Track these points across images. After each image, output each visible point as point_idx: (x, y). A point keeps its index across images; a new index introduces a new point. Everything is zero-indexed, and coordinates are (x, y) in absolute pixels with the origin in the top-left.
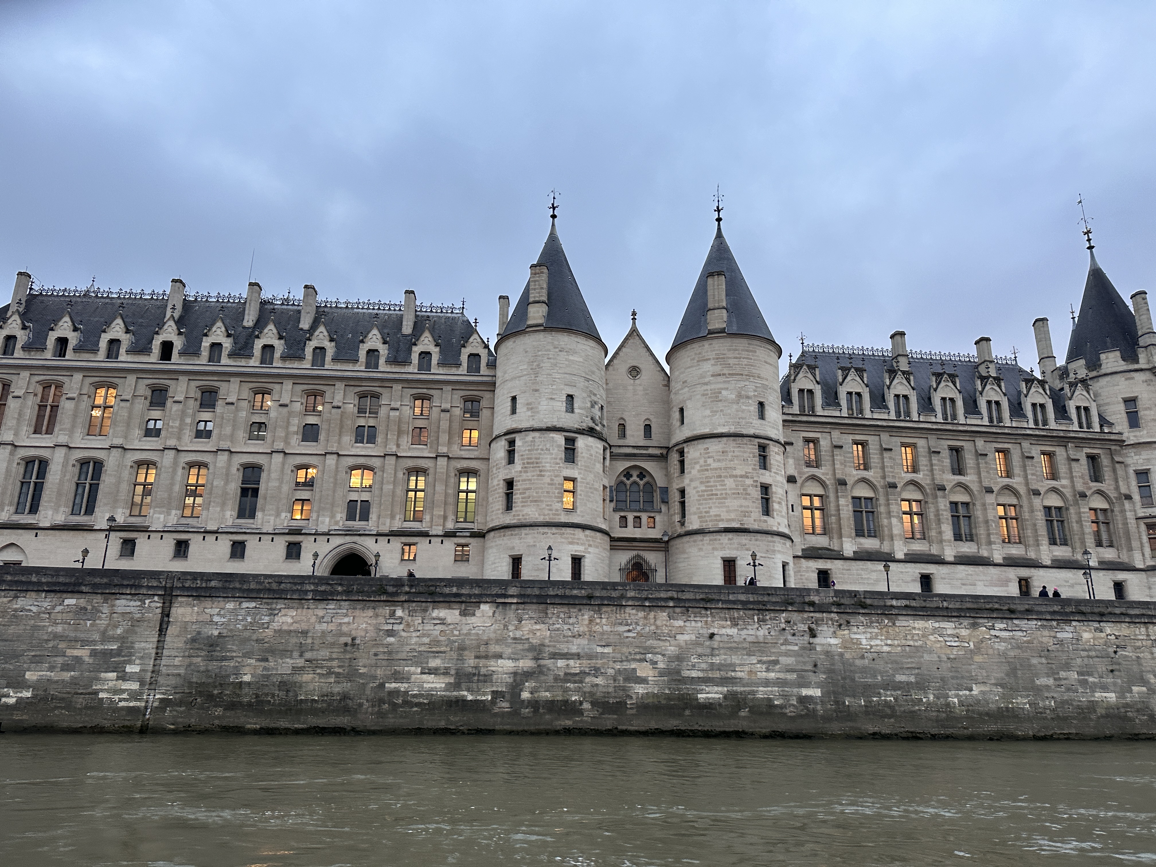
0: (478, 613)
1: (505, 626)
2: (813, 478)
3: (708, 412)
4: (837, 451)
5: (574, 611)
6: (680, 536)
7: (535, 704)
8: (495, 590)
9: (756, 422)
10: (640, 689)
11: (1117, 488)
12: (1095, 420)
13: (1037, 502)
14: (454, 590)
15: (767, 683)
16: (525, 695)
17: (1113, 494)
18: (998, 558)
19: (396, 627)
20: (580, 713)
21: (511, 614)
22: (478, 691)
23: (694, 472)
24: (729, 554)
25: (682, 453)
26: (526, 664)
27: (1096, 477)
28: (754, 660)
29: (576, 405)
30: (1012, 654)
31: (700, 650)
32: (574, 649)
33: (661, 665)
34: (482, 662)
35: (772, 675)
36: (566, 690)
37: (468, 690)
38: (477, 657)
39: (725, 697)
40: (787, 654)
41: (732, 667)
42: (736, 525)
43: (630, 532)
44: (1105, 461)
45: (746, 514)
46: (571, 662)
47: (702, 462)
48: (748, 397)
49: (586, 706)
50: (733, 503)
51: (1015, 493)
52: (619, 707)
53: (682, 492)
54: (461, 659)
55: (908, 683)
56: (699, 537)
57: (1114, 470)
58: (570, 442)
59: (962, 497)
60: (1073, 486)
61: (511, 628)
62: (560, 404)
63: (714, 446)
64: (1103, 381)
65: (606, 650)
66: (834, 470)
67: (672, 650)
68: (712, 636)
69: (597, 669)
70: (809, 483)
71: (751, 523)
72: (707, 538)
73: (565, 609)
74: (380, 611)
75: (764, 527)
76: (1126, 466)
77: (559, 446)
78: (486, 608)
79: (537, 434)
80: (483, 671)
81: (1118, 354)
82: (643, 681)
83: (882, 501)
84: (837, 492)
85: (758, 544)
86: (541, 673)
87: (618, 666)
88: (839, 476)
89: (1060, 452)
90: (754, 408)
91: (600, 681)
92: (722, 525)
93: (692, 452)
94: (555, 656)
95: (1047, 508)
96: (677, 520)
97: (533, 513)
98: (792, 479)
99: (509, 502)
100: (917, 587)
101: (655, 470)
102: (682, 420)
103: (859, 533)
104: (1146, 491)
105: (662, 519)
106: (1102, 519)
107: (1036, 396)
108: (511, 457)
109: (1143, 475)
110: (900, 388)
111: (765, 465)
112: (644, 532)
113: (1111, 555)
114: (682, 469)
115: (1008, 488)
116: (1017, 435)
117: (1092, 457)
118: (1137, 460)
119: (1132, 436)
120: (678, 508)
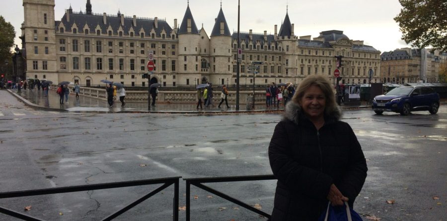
2: (235, 62)
3: (220, 51)
6: (214, 74)
9: (228, 53)
11: (283, 62)
12: (282, 49)
17: (282, 64)
18: (263, 76)
23: (217, 63)
24: (223, 78)
25: (214, 58)
27: (280, 60)
29: (197, 49)
42: (224, 73)
43: (203, 72)
44: (282, 57)
45: (226, 71)
47: (219, 61)
48: (227, 48)
50: (224, 69)
53: (214, 66)
56: (217, 75)
57: (283, 59)
58: (197, 57)
60: (276, 62)
62: (194, 49)
63: (221, 58)
64: (284, 42)
71: (227, 73)
72: (219, 75)
75: (229, 73)
76: (285, 58)
77: (195, 58)
79: (190, 56)
81: (287, 37)
83: (246, 66)
85: (227, 76)
89: (275, 56)
90: (228, 50)
92: (222, 73)
93: (217, 59)
95: (271, 67)
96: (213, 71)
97: (191, 71)
98: (232, 63)
99: (185, 69)
100: (250, 82)
101: (207, 59)
102: (215, 51)
103: (242, 72)
104: (287, 63)
105: (208, 70)
106: (279, 68)
107: (273, 45)
108: (185, 60)
109: (287, 60)
110: (251, 43)
111: (229, 62)
112: (206, 72)
113: (280, 74)
114: (214, 61)
115: (266, 63)
116: (269, 53)
117: (280, 57)
118: (287, 58)
119: (287, 53)
120: (213, 69)
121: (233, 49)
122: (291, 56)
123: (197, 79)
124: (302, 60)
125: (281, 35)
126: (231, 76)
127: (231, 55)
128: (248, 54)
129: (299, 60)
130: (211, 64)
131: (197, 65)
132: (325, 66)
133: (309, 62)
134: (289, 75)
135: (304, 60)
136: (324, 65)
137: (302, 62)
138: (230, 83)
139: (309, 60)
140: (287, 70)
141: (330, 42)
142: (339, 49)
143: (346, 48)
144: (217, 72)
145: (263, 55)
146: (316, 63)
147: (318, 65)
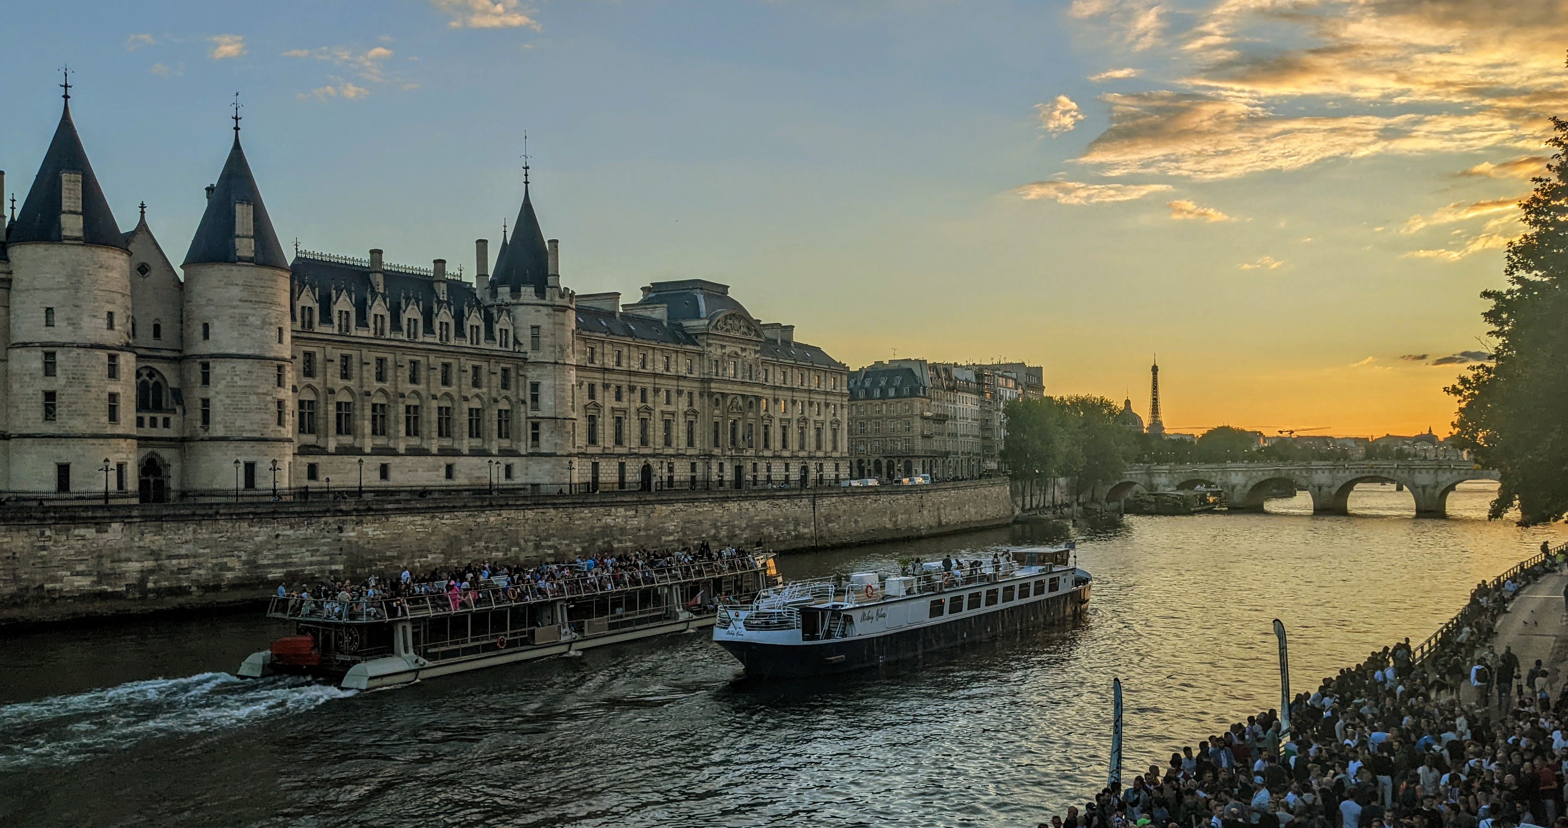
0: (110, 530)
1: (132, 539)
2: (309, 386)
3: (236, 334)
4: (329, 364)
5: (182, 525)
6: (202, 440)
7: (158, 591)
8: (123, 513)
9: (277, 346)
10: (229, 575)
11: (518, 394)
12: (511, 340)
13: (466, 406)
14: (90, 514)
15: (311, 564)
16: (150, 585)
17: (514, 399)
18: (434, 450)
19: (47, 543)
20: (190, 593)
21: (135, 529)
22: (116, 585)
23: (221, 386)
24: (250, 459)
25: (206, 366)
26: (149, 564)
27: (505, 386)
28: (304, 550)
29: (116, 322)
30: (452, 534)
31: (269, 546)
32: (183, 552)
33: (244, 558)
34: (116, 565)
35: (314, 559)
36: (180, 580)
37: (108, 584)
38: (112, 562)
39: (285, 575)
40: (324, 545)
41: (290, 555)
42: (257, 435)
43: (147, 431)
44: (513, 374)
45: (265, 426)
46: (182, 561)
47: (228, 379)
48: (271, 324)
49: (194, 589)
50: (256, 417)
51: (452, 399)
52: (217, 588)
53: (206, 402)
54: (100, 564)
55: (393, 557)
56: (224, 443)
57: (517, 381)
58: (112, 358)
59: (416, 402)
60: (490, 393)
61: (136, 539)
62: (101, 321)
63: (242, 366)
64: (521, 309)
65: (207, 551)
66: (325, 380)
67: (250, 547)
68: (277, 536)
69: (199, 564)
70: (304, 391)
71: (269, 433)
72: (233, 445)
73: (175, 524)
74: (32, 531)
75: (279, 436)
76: (526, 377)
77: (104, 363)
78: (116, 526)
79: (81, 351)
80: (118, 571)
81: (533, 289)
82: (232, 569)
83: (358, 405)
84: (327, 400)
85: (274, 451)
86: (161, 570)
87: (214, 561)
88: (329, 385)
89: (484, 365)
90: (275, 333)
91: (202, 572)
92: (245, 435)
93: (218, 369)
94: (170, 557)
95: (471, 410)
96: (199, 424)
97: (79, 425)
98: (294, 389)
99: (50, 412)
100: (377, 474)
101: (167, 371)
102: (206, 336)
103: (339, 432)
104: (535, 398)
105: (173, 419)
106: (504, 418)
107: (474, 319)
108: (50, 368)
109: (535, 386)
110: (378, 308)
111: (280, 383)
112: (159, 432)
113: (505, 443)
114: (206, 381)
115: (447, 394)
116: (458, 353)
117: (505, 370)
118: (532, 374)
119: (532, 356)
120: (199, 414)
121: (298, 326)
122: (550, 368)
123: (113, 465)
124: (592, 387)
125: (503, 283)
126: (289, 450)
127: (287, 355)
128: (365, 351)
129: (581, 384)
130: (184, 394)
131: (113, 397)
132: (673, 414)
133: (619, 398)
134: (545, 447)
135: (599, 389)
136: (671, 408)
137: (592, 396)
138: (284, 483)
139: (619, 388)
140: (535, 426)
141: (686, 324)
142: (719, 352)
143: (743, 350)
144: (217, 430)
145: (436, 361)
146: (644, 399)
147: (648, 410)
